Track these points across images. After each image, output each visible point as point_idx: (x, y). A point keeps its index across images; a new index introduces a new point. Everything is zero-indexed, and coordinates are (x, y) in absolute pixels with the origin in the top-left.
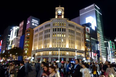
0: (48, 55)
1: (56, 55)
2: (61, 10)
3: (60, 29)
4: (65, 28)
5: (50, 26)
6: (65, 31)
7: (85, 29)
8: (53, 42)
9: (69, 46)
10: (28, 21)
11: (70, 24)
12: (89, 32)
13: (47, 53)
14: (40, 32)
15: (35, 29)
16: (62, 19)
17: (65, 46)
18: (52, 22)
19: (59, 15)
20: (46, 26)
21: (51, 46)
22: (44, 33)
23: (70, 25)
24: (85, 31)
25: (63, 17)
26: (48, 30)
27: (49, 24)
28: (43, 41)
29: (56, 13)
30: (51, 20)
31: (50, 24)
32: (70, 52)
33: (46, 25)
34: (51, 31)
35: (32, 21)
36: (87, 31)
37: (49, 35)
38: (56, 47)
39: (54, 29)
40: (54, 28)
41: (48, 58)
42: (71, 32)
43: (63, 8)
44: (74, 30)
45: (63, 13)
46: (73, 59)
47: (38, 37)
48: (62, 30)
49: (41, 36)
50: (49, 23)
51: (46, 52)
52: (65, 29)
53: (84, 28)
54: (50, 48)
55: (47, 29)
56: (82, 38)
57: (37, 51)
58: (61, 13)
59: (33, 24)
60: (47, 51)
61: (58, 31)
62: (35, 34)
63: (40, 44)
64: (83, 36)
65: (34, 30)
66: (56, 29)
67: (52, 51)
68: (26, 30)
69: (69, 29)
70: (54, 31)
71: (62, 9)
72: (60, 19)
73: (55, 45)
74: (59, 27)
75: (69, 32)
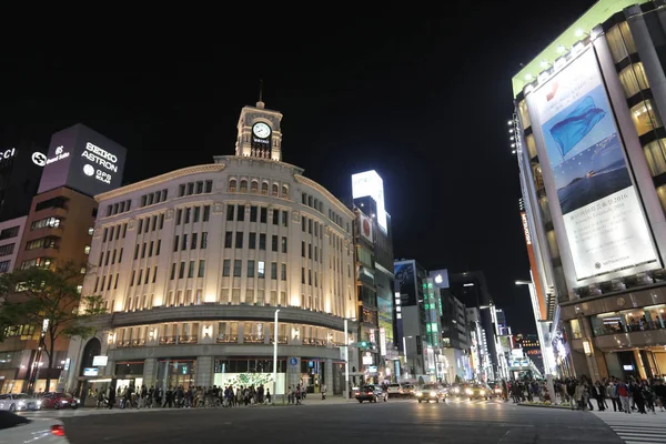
0: (195, 343)
1: (241, 341)
2: (271, 124)
3: (264, 211)
4: (284, 208)
5: (209, 190)
6: (285, 224)
7: (356, 223)
8: (225, 274)
9: (303, 297)
10: (59, 150)
11: (309, 193)
12: (370, 239)
13: (190, 333)
14: (143, 216)
15: (105, 199)
16: (274, 164)
17: (285, 295)
18: (224, 175)
19: (262, 146)
20: (186, 189)
21: (211, 296)
23: (307, 200)
24: (359, 232)
25: (276, 156)
26: (197, 209)
27: (204, 178)
28: (163, 262)
29: (242, 131)
30: (222, 164)
31: (209, 183)
32: (308, 327)
33: (186, 181)
34: (218, 216)
35: (85, 154)
36: (363, 233)
37: (205, 234)
38: (243, 300)
40: (236, 202)
41: (195, 358)
42: (310, 232)
43: (279, 116)
44: (321, 222)
45: (277, 138)
46: (311, 364)
47: (129, 243)
48: (270, 217)
49: (150, 237)
50: (209, 177)
51: (180, 324)
52: (285, 213)
55: (191, 204)
56: (349, 261)
57: (119, 321)
58: (270, 138)
59: (88, 170)
60: (190, 323)
61: (253, 219)
62: (105, 223)
63: (137, 280)
64: (352, 252)
66: (241, 209)
67: (217, 322)
68: (36, 201)
69: (304, 218)
70: (230, 218)
71: (273, 119)
72: (262, 163)
73: (236, 292)
74: (260, 204)
75: (304, 229)
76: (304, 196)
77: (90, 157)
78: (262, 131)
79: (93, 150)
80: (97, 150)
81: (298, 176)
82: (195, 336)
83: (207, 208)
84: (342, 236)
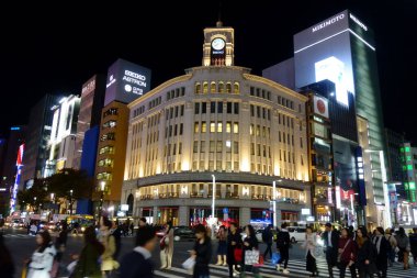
0: (178, 197)
1: (205, 196)
2: (225, 38)
3: (220, 104)
4: (236, 101)
5: (183, 94)
6: (236, 112)
7: (309, 104)
8: (195, 152)
9: (252, 164)
10: (111, 77)
11: (256, 86)
12: (326, 115)
13: (175, 191)
14: (150, 116)
15: (133, 105)
16: (228, 68)
17: (237, 164)
18: (192, 81)
19: (218, 57)
20: (172, 95)
21: (186, 165)
22: (163, 118)
23: (255, 91)
24: (312, 110)
25: (229, 61)
26: (177, 108)
27: (179, 86)
28: (160, 146)
29: (207, 49)
30: (189, 75)
31: (183, 89)
32: (256, 186)
33: (170, 89)
34: (189, 111)
35: (125, 78)
37: (182, 125)
38: (206, 168)
39: (197, 104)
40: (200, 100)
41: (178, 207)
42: (259, 116)
43: (231, 30)
44: (269, 107)
45: (230, 48)
47: (144, 135)
48: (225, 108)
49: (154, 129)
50: (182, 85)
51: (170, 185)
52: (236, 104)
53: (305, 99)
54: (183, 172)
55: (173, 105)
56: (300, 135)
57: (141, 183)
58: (224, 49)
59: (128, 88)
60: (175, 185)
61: (213, 111)
62: (134, 122)
63: (149, 158)
64: (304, 128)
65: (129, 110)
66: (204, 104)
67: (190, 184)
68: (104, 111)
69: (252, 106)
70: (197, 112)
71: (227, 34)
72: (218, 69)
73: (202, 163)
74: (217, 99)
75: (253, 115)
76: (252, 89)
77: (128, 80)
78: (218, 45)
79: (130, 75)
80: (131, 74)
81: (245, 75)
82: (178, 193)
83: (183, 107)
84: (292, 116)
